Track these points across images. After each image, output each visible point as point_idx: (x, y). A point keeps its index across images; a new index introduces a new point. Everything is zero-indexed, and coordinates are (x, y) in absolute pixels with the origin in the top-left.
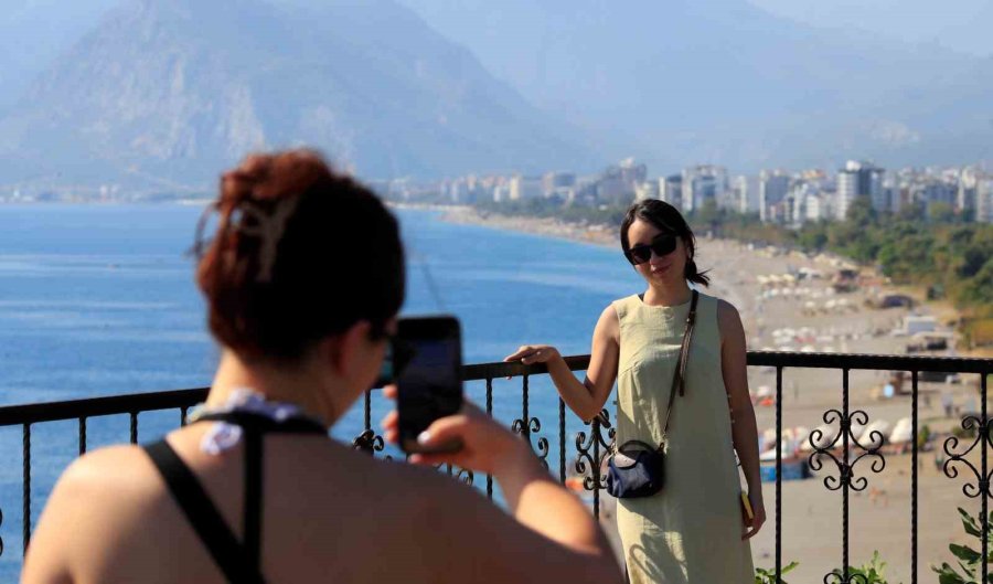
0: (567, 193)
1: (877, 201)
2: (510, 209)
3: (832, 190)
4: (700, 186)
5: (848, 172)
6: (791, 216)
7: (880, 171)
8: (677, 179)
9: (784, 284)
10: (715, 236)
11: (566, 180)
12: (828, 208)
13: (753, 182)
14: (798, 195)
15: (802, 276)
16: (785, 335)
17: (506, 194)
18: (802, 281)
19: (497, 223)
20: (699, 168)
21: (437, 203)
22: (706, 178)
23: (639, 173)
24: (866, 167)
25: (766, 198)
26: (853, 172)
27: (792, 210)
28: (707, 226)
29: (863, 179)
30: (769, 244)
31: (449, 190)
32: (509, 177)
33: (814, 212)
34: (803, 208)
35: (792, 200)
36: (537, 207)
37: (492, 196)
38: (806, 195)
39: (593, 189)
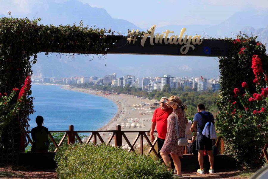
0: (95, 81)
1: (171, 86)
2: (80, 86)
3: (160, 82)
4: (128, 81)
5: (164, 78)
6: (150, 89)
7: (172, 78)
8: (122, 79)
9: (140, 107)
10: (129, 94)
11: (96, 78)
12: (159, 87)
13: (140, 80)
14: (151, 83)
16: (131, 120)
17: (80, 82)
19: (76, 90)
20: (128, 76)
21: (62, 84)
22: (129, 79)
23: (114, 77)
24: (169, 76)
25: (144, 84)
26: (165, 77)
27: (150, 88)
28: (127, 91)
29: (168, 79)
30: (141, 96)
31: (65, 81)
32: (81, 78)
33: (155, 88)
34: (153, 87)
35: (150, 85)
36: (86, 85)
37: (77, 82)
38: (153, 84)
39: (102, 81)
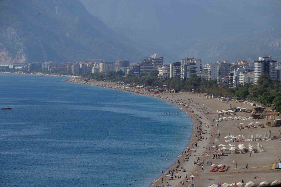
0: (127, 69)
1: (272, 76)
2: (99, 77)
3: (251, 70)
4: (188, 68)
5: (259, 62)
6: (231, 82)
7: (273, 62)
8: (178, 64)
9: (228, 114)
10: (195, 91)
11: (126, 64)
12: (249, 78)
13: (213, 66)
14: (235, 73)
15: (237, 110)
16: (230, 138)
17: (97, 70)
18: (237, 113)
19: (93, 84)
20: (188, 59)
21: (64, 74)
22: (191, 64)
23: (160, 61)
24: (267, 60)
25: (219, 74)
26: (261, 61)
27: (232, 80)
29: (266, 65)
30: (221, 95)
31: (70, 68)
32: (98, 63)
33: (242, 80)
34: (237, 79)
35: (232, 75)
36: (112, 76)
37: (91, 71)
38: (239, 73)
39: (138, 68)
